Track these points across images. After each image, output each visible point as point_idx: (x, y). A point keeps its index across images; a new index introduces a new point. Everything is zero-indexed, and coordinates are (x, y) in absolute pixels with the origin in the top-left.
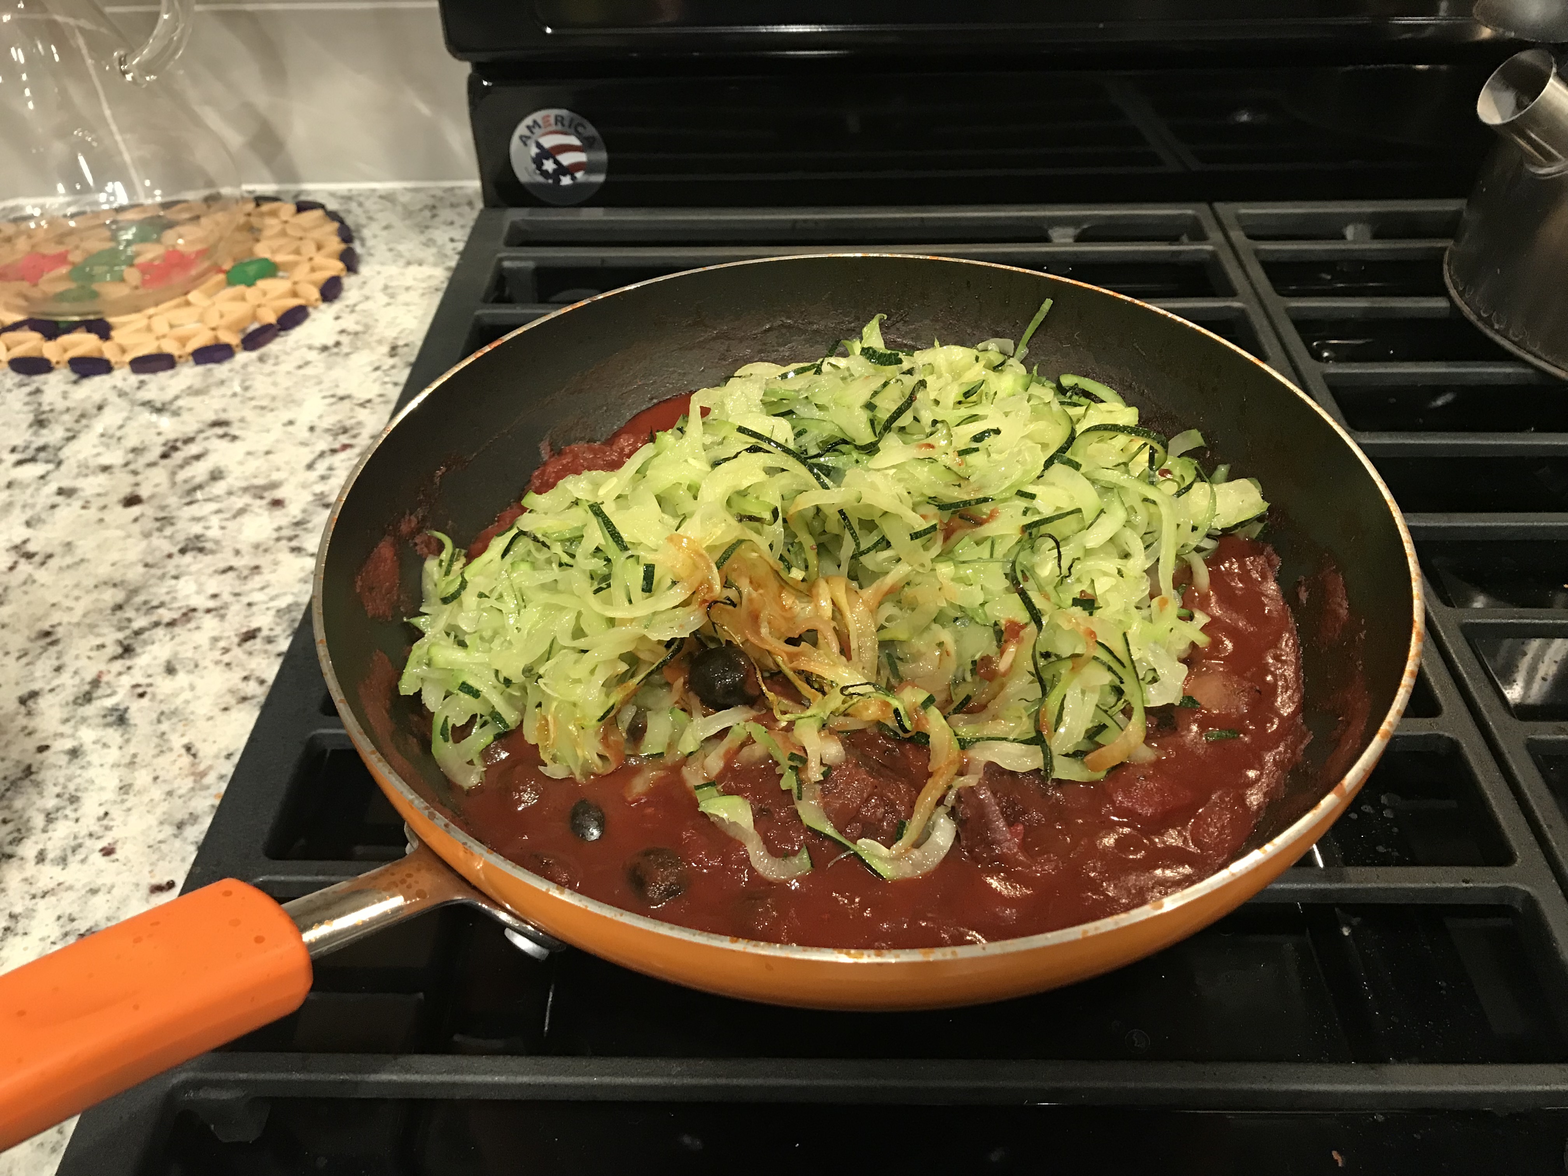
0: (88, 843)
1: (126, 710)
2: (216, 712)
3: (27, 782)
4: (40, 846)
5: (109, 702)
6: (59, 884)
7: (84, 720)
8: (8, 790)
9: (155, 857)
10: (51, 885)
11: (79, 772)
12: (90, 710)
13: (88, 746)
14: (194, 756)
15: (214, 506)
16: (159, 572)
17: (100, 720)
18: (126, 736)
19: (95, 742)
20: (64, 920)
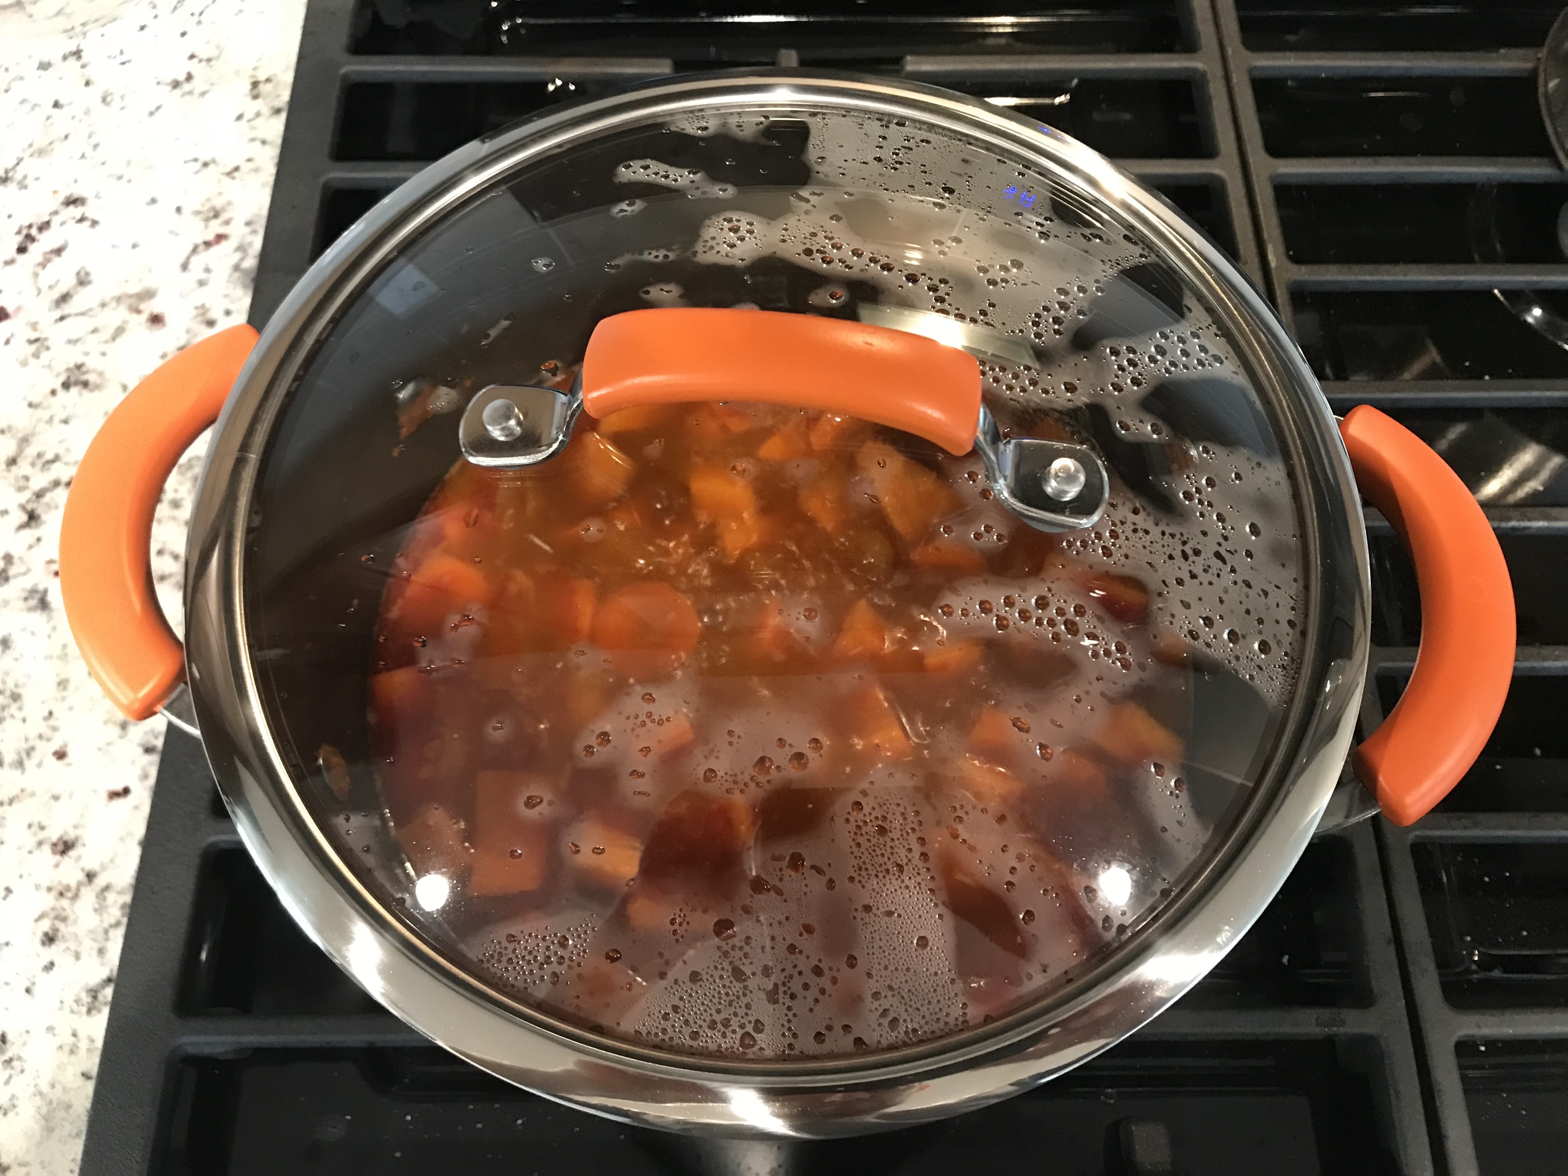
0: (40, 745)
1: (45, 591)
5: (27, 583)
6: (22, 790)
7: (6, 603)
9: (106, 760)
10: (15, 791)
11: (13, 665)
12: (9, 590)
13: (16, 635)
15: (87, 323)
16: (46, 415)
17: (22, 604)
18: (52, 623)
19: (22, 630)
20: (35, 828)
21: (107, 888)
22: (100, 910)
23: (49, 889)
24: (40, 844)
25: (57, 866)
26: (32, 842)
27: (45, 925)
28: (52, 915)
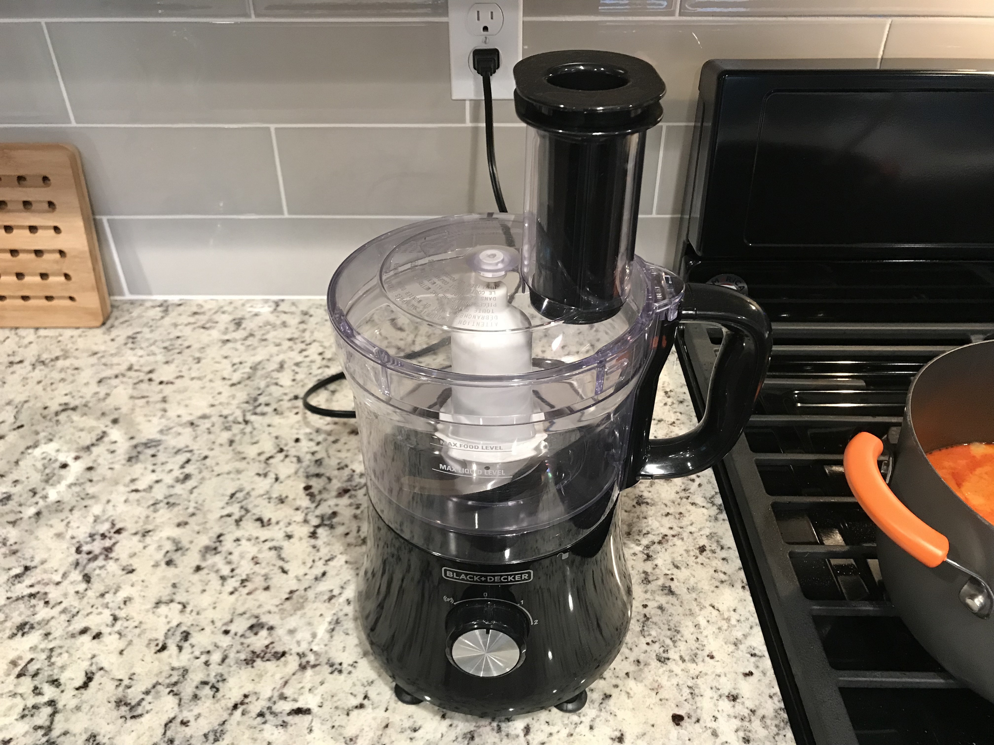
0: (699, 652)
1: (670, 586)
2: (713, 588)
3: (649, 623)
4: (679, 654)
5: (660, 582)
6: (701, 672)
7: (653, 592)
8: (643, 626)
9: (734, 659)
10: (697, 673)
11: (670, 618)
12: (652, 586)
13: (665, 605)
14: (718, 610)
17: (661, 592)
18: (680, 600)
19: (667, 603)
20: (714, 689)
21: (764, 717)
22: (766, 727)
23: (736, 717)
24: (721, 696)
25: (734, 706)
26: (716, 696)
27: (741, 734)
28: (743, 729)
